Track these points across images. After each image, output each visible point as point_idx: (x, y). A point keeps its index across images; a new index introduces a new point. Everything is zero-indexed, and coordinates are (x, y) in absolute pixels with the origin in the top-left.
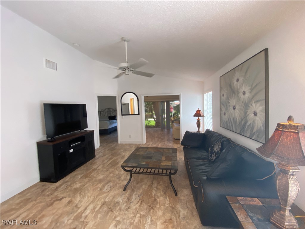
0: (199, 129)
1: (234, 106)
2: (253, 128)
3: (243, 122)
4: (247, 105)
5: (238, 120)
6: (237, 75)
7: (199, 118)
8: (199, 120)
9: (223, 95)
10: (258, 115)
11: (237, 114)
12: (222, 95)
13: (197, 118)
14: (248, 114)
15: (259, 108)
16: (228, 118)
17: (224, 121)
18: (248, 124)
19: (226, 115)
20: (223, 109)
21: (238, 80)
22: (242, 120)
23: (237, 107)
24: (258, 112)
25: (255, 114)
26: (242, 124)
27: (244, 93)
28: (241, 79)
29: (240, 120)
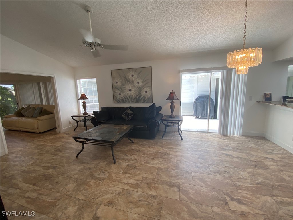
0: (85, 110)
1: (130, 89)
2: (145, 98)
3: (138, 97)
4: (140, 89)
5: (134, 96)
6: (132, 73)
7: (84, 101)
8: (84, 103)
9: (117, 83)
10: (148, 92)
11: (133, 93)
12: (114, 83)
13: (83, 100)
14: (142, 93)
15: (148, 90)
16: (124, 96)
17: (119, 98)
18: (142, 97)
19: (121, 95)
20: (118, 92)
21: (133, 76)
22: (137, 96)
23: (133, 90)
24: (147, 91)
25: (146, 92)
26: (137, 98)
27: (138, 83)
28: (135, 76)
29: (136, 95)
